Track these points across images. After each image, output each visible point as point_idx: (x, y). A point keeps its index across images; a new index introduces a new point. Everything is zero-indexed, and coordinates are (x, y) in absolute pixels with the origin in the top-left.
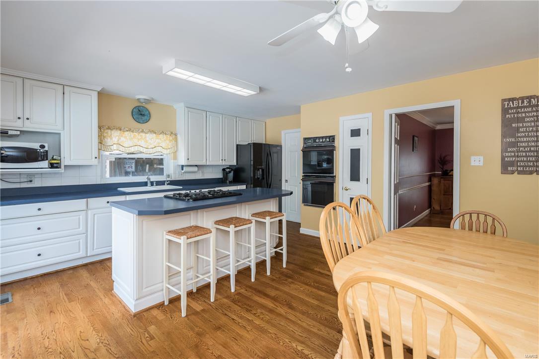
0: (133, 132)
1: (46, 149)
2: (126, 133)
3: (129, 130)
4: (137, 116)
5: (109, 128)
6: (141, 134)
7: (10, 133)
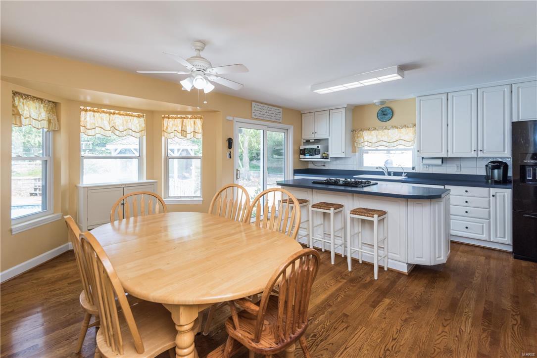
0: (378, 130)
1: (319, 148)
2: (373, 132)
3: (375, 129)
4: (381, 117)
5: (361, 130)
6: (385, 131)
7: (311, 141)
